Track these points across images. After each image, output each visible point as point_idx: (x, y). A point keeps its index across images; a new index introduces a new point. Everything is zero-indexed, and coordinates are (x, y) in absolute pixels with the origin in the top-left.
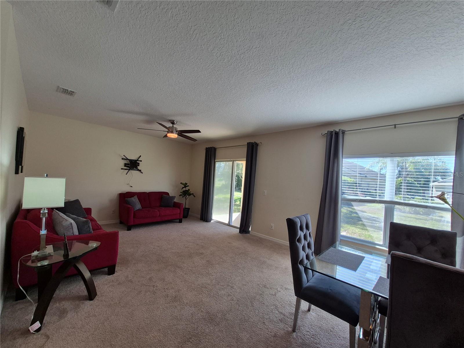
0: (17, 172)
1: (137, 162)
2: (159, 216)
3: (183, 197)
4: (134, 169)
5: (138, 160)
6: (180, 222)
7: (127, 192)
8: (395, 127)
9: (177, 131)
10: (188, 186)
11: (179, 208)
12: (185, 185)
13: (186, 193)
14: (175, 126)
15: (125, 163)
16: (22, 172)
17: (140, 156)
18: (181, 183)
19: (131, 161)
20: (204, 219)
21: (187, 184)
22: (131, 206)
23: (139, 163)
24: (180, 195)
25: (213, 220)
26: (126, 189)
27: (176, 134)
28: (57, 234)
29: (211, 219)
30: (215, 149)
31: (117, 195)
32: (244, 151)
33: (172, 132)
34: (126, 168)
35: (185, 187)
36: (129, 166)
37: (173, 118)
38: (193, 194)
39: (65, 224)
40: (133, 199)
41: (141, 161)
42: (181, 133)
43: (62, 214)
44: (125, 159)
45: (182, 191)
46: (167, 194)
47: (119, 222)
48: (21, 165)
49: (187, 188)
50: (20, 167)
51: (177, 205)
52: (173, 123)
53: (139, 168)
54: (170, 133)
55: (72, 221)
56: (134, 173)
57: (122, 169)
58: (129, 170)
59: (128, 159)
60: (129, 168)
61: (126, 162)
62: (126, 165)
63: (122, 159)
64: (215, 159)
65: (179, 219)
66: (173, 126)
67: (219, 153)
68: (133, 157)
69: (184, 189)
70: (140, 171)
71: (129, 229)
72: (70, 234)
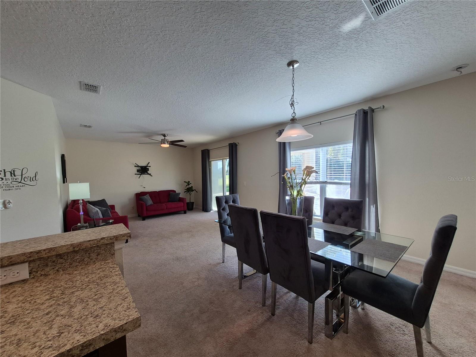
0: (64, 182)
1: (147, 167)
2: (166, 209)
3: (187, 193)
4: (145, 173)
5: (147, 166)
6: (185, 213)
7: (141, 192)
8: (321, 124)
9: (168, 142)
10: (191, 184)
11: (183, 202)
12: (189, 183)
13: (189, 190)
14: (166, 138)
15: (137, 170)
16: (66, 182)
17: (149, 163)
18: (184, 182)
19: (142, 167)
20: (205, 210)
21: (189, 182)
22: (144, 202)
23: (148, 169)
24: (185, 192)
25: (213, 210)
26: (140, 190)
27: (167, 144)
28: (90, 218)
29: (211, 210)
30: (208, 151)
31: (134, 195)
32: (227, 151)
33: (164, 143)
34: (138, 173)
35: (189, 185)
36: (141, 171)
37: (164, 133)
38: (195, 190)
39: (94, 211)
40: (145, 197)
41: (150, 167)
42: (172, 143)
43: (92, 206)
44: (137, 166)
45: (186, 188)
46: (175, 191)
47: (137, 215)
48: (66, 178)
49: (190, 186)
50: (65, 178)
51: (181, 200)
52: (164, 136)
53: (149, 172)
54: (163, 144)
55: (98, 210)
56: (145, 176)
57: (135, 174)
58: (141, 174)
59: (139, 166)
60: (141, 173)
61: (138, 168)
62: (138, 171)
63: (135, 166)
64: (209, 159)
65: (184, 211)
66: (165, 139)
67: (212, 154)
68: (144, 164)
69: (188, 187)
70: (150, 174)
71: (144, 220)
72: (97, 217)
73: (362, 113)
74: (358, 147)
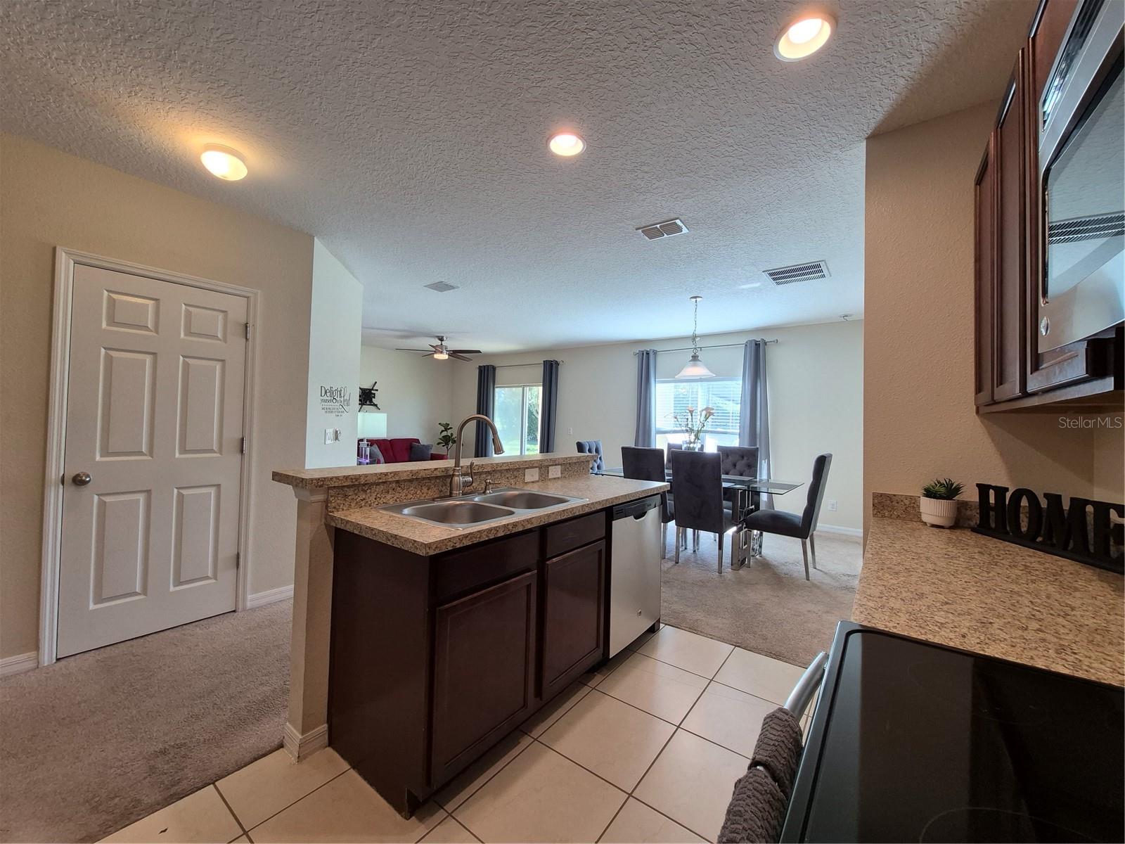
1: (373, 392)
3: (444, 446)
4: (368, 403)
5: (372, 389)
8: (701, 350)
9: (447, 351)
10: (451, 428)
12: (446, 427)
13: (448, 440)
14: (445, 343)
17: (376, 383)
18: (439, 424)
19: (364, 390)
21: (448, 424)
24: (438, 444)
27: (446, 354)
30: (493, 369)
32: (539, 372)
33: (440, 352)
35: (446, 430)
36: (362, 399)
41: (377, 390)
45: (441, 437)
46: (417, 441)
49: (449, 432)
52: (441, 339)
53: (374, 401)
56: (369, 409)
59: (361, 388)
60: (363, 403)
64: (494, 384)
66: (442, 344)
67: (500, 374)
68: (367, 385)
69: (444, 433)
70: (376, 405)
73: (753, 344)
74: (748, 387)
